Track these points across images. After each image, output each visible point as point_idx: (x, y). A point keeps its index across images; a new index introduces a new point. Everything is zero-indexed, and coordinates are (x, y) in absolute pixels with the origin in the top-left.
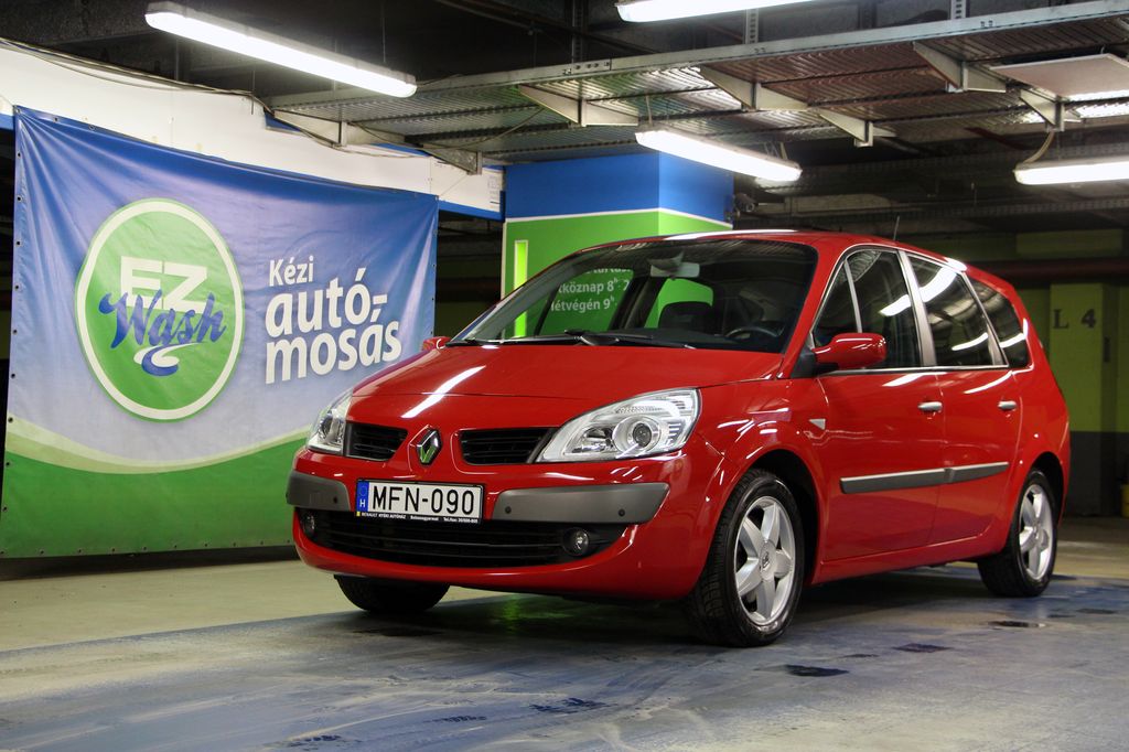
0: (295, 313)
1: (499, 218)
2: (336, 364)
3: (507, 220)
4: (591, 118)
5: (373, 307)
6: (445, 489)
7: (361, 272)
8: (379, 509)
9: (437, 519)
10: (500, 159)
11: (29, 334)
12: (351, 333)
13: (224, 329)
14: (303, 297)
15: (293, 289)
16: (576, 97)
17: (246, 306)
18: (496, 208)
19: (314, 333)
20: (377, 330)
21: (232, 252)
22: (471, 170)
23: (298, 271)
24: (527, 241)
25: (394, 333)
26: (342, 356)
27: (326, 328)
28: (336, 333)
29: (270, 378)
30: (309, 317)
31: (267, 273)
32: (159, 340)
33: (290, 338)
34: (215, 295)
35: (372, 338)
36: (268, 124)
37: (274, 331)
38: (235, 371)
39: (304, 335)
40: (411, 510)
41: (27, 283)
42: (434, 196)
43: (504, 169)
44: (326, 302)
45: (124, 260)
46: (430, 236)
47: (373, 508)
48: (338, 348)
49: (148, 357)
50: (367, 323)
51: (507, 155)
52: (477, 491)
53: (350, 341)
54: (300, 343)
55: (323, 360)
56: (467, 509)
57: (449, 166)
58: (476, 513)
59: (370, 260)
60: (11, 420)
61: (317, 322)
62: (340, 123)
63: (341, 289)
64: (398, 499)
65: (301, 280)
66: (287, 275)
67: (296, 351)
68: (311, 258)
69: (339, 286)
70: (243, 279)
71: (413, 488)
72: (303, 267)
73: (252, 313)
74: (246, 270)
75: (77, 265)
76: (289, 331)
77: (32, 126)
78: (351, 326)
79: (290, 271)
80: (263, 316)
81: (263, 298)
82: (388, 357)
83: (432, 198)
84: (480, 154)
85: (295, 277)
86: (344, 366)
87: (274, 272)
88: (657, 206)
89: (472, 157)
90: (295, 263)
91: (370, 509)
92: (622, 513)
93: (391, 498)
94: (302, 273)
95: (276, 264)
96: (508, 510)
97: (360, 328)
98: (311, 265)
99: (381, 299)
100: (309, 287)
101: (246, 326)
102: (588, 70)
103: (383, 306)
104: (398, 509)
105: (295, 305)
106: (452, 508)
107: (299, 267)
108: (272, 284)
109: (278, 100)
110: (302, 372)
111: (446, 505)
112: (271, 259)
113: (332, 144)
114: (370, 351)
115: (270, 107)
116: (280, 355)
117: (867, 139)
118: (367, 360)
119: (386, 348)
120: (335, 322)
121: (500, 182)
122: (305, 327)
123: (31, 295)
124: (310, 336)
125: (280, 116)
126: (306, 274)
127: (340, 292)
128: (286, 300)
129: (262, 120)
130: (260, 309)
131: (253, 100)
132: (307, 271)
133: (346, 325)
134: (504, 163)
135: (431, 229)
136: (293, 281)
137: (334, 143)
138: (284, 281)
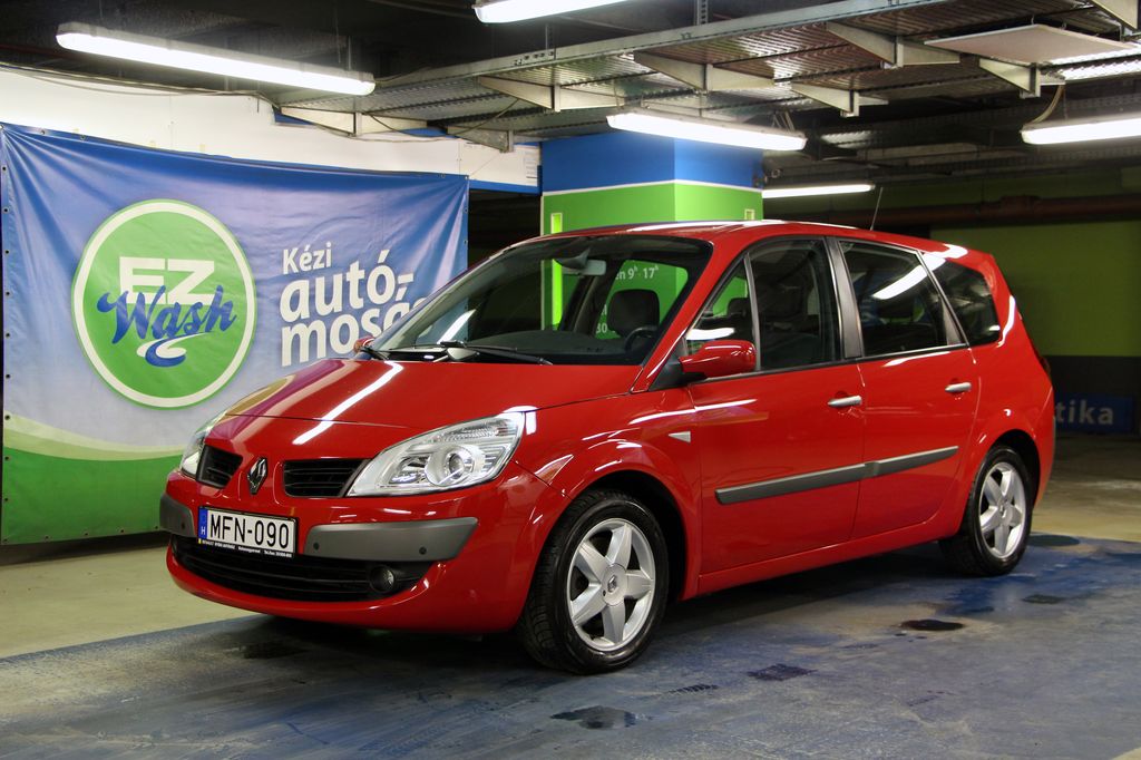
0: (312, 298)
1: (537, 191)
3: (545, 194)
4: (566, 102)
5: (398, 286)
6: (266, 521)
7: (384, 255)
8: (215, 538)
9: (259, 551)
10: (533, 136)
11: (23, 336)
12: (375, 313)
14: (320, 283)
15: (310, 275)
16: (549, 83)
17: (258, 295)
18: (534, 183)
19: (334, 315)
20: (404, 307)
21: (242, 245)
22: (504, 149)
23: (314, 258)
24: (561, 214)
26: (364, 334)
27: (347, 309)
28: (358, 314)
29: (287, 359)
30: (328, 300)
31: (281, 262)
33: (307, 322)
36: (276, 121)
37: (289, 316)
38: (248, 356)
39: (323, 318)
40: (239, 541)
41: (18, 289)
42: (464, 176)
43: (541, 145)
44: (346, 285)
46: (460, 216)
47: (212, 537)
48: (361, 329)
50: (392, 302)
51: (541, 132)
52: (291, 525)
53: (373, 320)
54: (319, 326)
55: (344, 340)
56: (283, 542)
57: (480, 146)
58: (290, 548)
59: (394, 241)
60: (8, 417)
61: (337, 304)
62: (354, 114)
63: (363, 271)
64: (228, 528)
65: (318, 265)
66: (302, 262)
67: (314, 334)
68: (329, 244)
69: (360, 268)
70: (253, 269)
71: (241, 518)
72: (320, 254)
73: (265, 301)
74: (258, 261)
75: (72, 268)
76: (306, 315)
77: (18, 140)
78: (375, 306)
79: (306, 258)
80: (278, 303)
81: (277, 286)
83: (461, 179)
84: (511, 133)
85: (312, 263)
87: (288, 260)
88: (673, 178)
89: (502, 136)
90: (311, 251)
91: (209, 537)
92: (423, 551)
93: (225, 528)
94: (319, 259)
95: (290, 253)
96: (316, 546)
97: (384, 308)
98: (329, 252)
99: (407, 278)
100: (335, 268)
101: (259, 313)
102: (535, 60)
103: (410, 285)
104: (229, 539)
105: (312, 290)
106: (271, 541)
107: (316, 254)
108: (286, 272)
109: (283, 97)
110: (321, 352)
111: (266, 538)
112: (285, 248)
115: (278, 104)
116: (296, 338)
117: (852, 110)
120: (357, 303)
121: (538, 157)
122: (323, 309)
123: (23, 301)
124: (329, 319)
125: (286, 112)
126: (324, 260)
127: (361, 274)
128: (302, 286)
129: (270, 117)
130: (273, 296)
131: (259, 98)
132: (324, 257)
133: (369, 305)
134: (540, 139)
135: (461, 207)
136: (309, 268)
137: (349, 133)
138: (299, 268)
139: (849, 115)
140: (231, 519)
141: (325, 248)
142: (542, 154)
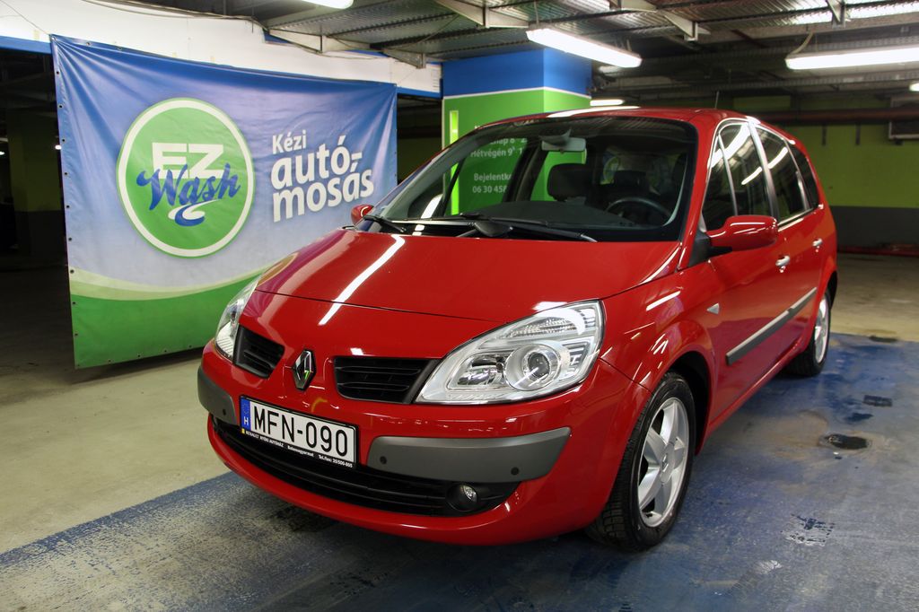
0: (294, 171)
1: (439, 96)
2: (327, 203)
3: (445, 98)
4: (493, 21)
5: (352, 162)
6: (319, 424)
7: (342, 139)
8: (260, 431)
9: (312, 455)
10: (438, 58)
11: (79, 207)
12: (336, 181)
13: (239, 187)
14: (299, 159)
15: (292, 154)
16: (481, 5)
17: (256, 170)
18: (437, 90)
19: (309, 183)
20: (356, 177)
21: (243, 133)
22: (419, 66)
23: (294, 142)
24: (457, 112)
25: (368, 178)
26: (330, 197)
27: (318, 179)
28: (325, 182)
29: (277, 217)
30: (305, 172)
31: (271, 145)
32: (188, 200)
33: (291, 189)
34: (230, 163)
35: (352, 183)
36: (266, 39)
37: (277, 184)
38: (250, 216)
39: (302, 186)
40: (288, 440)
41: (74, 171)
42: (394, 84)
43: (442, 65)
44: (317, 162)
45: (155, 145)
46: (391, 112)
47: (256, 430)
48: (327, 192)
49: (180, 213)
50: (348, 173)
51: (442, 54)
52: (350, 432)
53: (336, 186)
54: (299, 191)
55: (316, 201)
56: (342, 450)
57: (403, 63)
58: (350, 456)
59: (348, 130)
60: (72, 271)
61: (311, 175)
62: (321, 36)
63: (328, 151)
64: (275, 424)
65: (297, 147)
66: (286, 145)
67: (296, 197)
68: (304, 132)
69: (326, 149)
70: (252, 150)
71: (289, 416)
72: (298, 139)
73: (260, 174)
74: (255, 144)
75: (116, 152)
76: (289, 184)
77: (67, 49)
78: (336, 176)
79: (289, 142)
80: (270, 176)
81: (269, 163)
82: (364, 194)
83: (392, 86)
84: (424, 55)
85: (293, 146)
86: (332, 203)
87: (276, 144)
88: (542, 86)
89: (418, 57)
91: (253, 429)
92: (515, 471)
93: (270, 423)
94: (298, 143)
95: (277, 137)
96: (383, 460)
97: (343, 177)
98: (304, 137)
99: (358, 156)
100: (304, 152)
101: (257, 183)
103: (359, 161)
104: (276, 434)
105: (294, 165)
106: (327, 446)
107: (295, 139)
108: (275, 152)
109: (271, 22)
110: (301, 210)
111: (320, 441)
112: (274, 134)
113: (316, 51)
114: (351, 191)
115: (267, 27)
116: (283, 202)
117: (694, 36)
118: (349, 198)
119: (363, 188)
120: (324, 174)
121: (439, 73)
122: (301, 179)
123: (78, 179)
124: (306, 186)
125: (273, 33)
126: (301, 143)
127: (327, 153)
128: (286, 162)
129: (261, 37)
130: (266, 171)
131: (253, 23)
132: (301, 141)
133: (333, 175)
134: (442, 60)
135: (392, 106)
136: (291, 149)
137: (317, 51)
138: (284, 149)
139: (690, 39)
140: (277, 415)
141: (302, 134)
142: (443, 72)
